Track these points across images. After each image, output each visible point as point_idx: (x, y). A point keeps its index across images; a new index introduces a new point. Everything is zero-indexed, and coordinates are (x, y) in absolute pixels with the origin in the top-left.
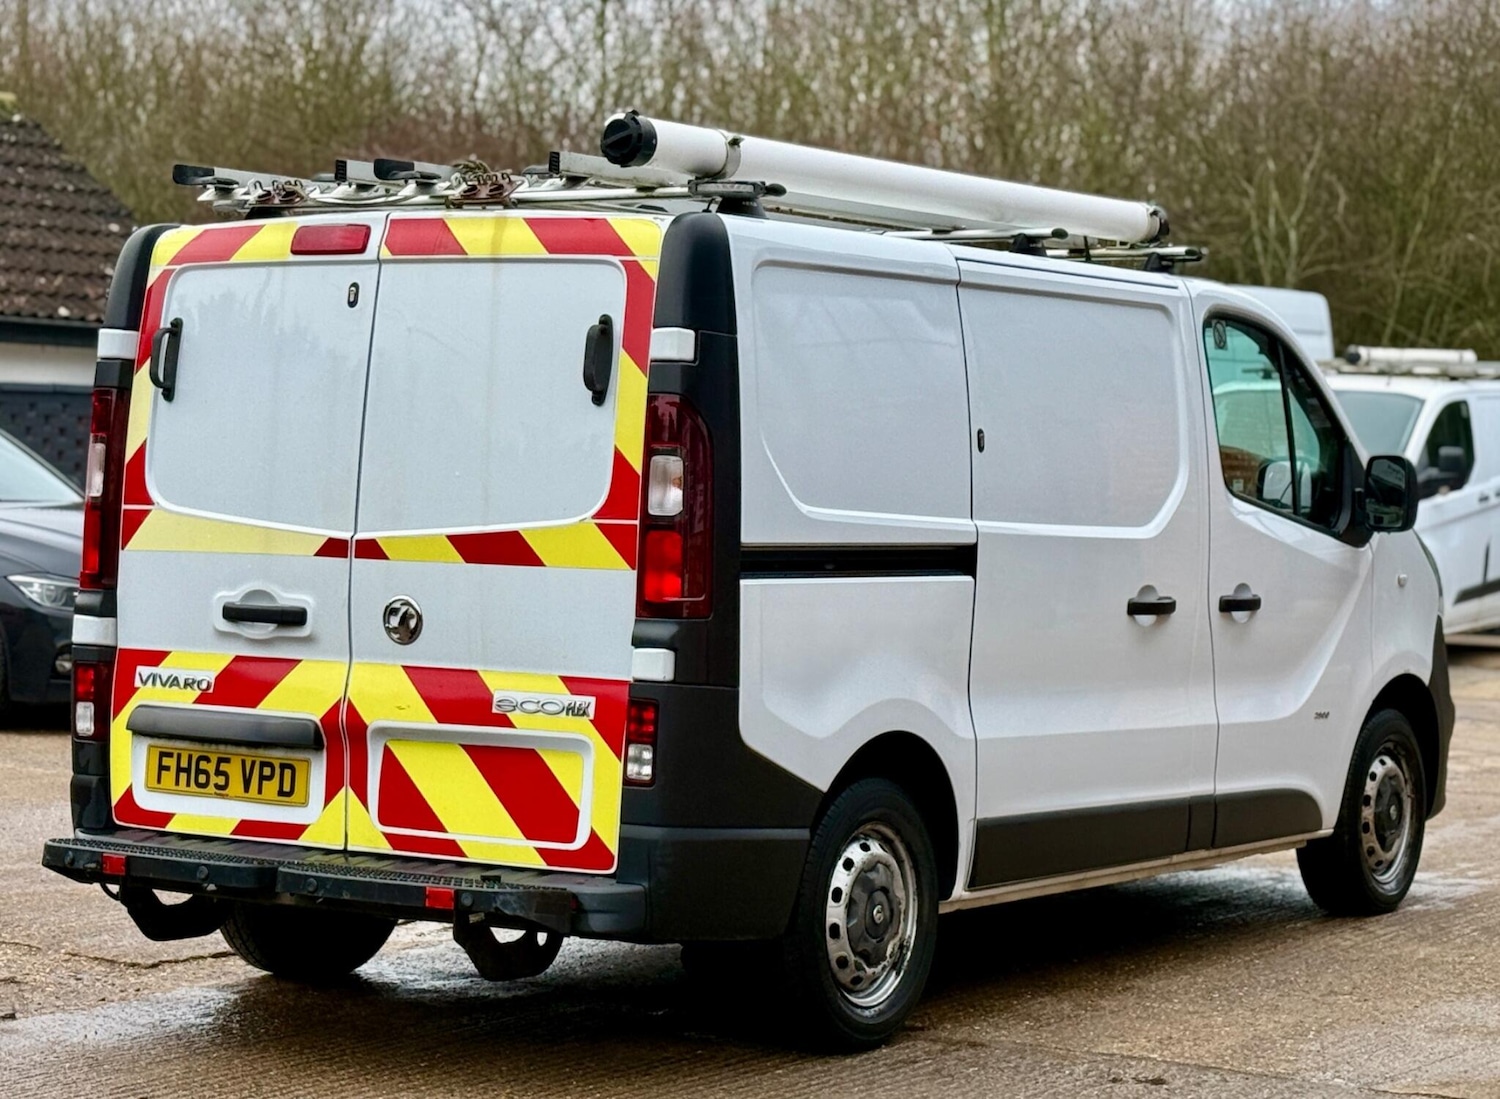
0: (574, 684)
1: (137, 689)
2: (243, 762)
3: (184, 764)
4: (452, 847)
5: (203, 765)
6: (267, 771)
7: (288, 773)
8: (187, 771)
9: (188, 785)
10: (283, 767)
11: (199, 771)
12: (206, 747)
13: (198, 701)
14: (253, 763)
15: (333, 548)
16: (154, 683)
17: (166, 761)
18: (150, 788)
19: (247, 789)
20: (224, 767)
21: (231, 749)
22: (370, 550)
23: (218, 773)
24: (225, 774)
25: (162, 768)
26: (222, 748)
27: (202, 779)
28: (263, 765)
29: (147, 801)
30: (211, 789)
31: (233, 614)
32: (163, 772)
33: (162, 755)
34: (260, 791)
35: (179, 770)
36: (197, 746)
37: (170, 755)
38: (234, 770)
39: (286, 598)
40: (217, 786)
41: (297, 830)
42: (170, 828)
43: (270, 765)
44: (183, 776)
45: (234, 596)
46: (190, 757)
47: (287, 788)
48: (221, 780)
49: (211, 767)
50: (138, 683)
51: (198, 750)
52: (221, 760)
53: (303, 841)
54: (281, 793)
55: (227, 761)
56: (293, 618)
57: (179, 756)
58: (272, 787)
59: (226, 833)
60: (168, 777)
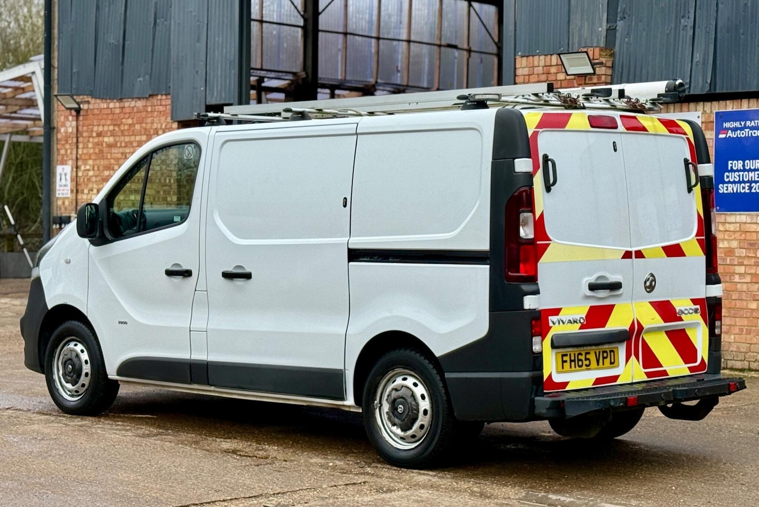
0: (695, 301)
1: (551, 327)
2: (595, 352)
3: (573, 358)
4: (664, 373)
5: (580, 357)
6: (605, 355)
7: (612, 353)
8: (574, 361)
9: (575, 367)
10: (611, 351)
11: (579, 360)
12: (579, 349)
13: (580, 329)
14: (599, 352)
15: (627, 255)
16: (559, 323)
17: (565, 358)
18: (558, 372)
19: (598, 364)
20: (588, 356)
21: (589, 348)
22: (639, 255)
23: (586, 359)
24: (589, 359)
25: (564, 362)
26: (585, 348)
27: (580, 363)
28: (603, 352)
29: (558, 378)
30: (584, 367)
31: (593, 287)
32: (564, 364)
33: (563, 356)
34: (603, 364)
35: (571, 361)
36: (575, 349)
37: (566, 355)
38: (592, 357)
39: (613, 278)
40: (587, 366)
41: (615, 378)
42: (568, 388)
43: (606, 352)
44: (573, 364)
45: (592, 279)
46: (575, 354)
47: (613, 361)
48: (587, 362)
49: (582, 357)
50: (551, 324)
51: (576, 351)
52: (586, 354)
53: (619, 382)
54: (611, 363)
55: (589, 353)
56: (616, 286)
57: (570, 355)
58: (607, 361)
59: (590, 386)
60: (567, 365)
